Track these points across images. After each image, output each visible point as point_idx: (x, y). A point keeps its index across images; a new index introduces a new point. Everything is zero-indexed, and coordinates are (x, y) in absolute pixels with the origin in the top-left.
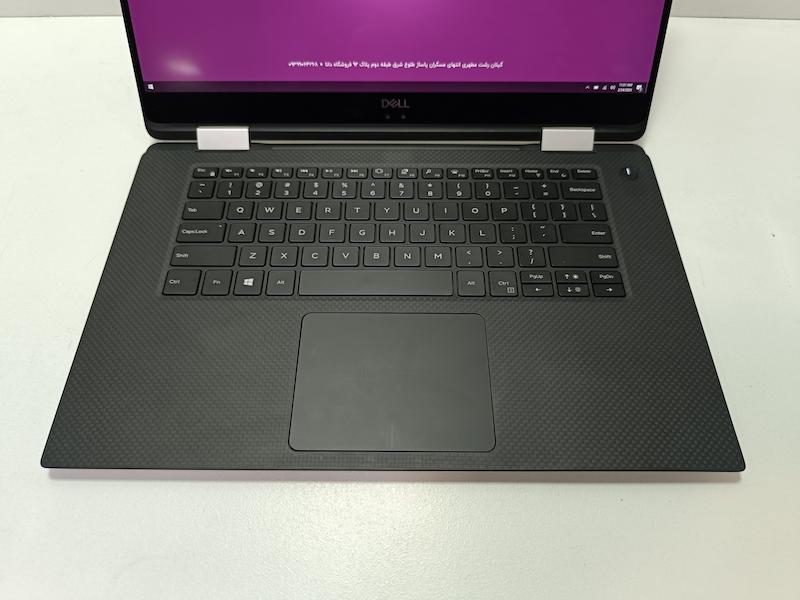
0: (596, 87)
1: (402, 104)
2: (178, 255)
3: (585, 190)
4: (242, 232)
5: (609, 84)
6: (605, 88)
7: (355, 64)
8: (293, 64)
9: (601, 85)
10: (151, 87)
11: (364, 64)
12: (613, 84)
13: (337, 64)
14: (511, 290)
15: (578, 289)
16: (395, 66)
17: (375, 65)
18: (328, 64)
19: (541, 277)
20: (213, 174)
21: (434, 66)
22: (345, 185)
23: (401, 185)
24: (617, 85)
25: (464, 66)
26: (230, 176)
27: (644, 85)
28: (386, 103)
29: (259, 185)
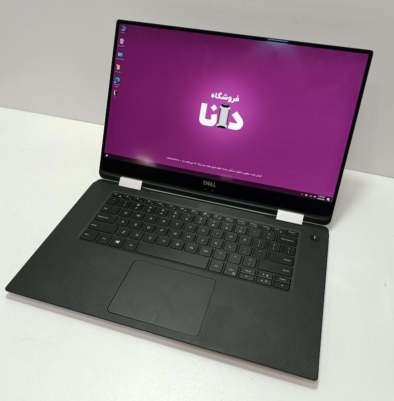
0: (306, 195)
1: (213, 185)
2: (92, 225)
3: (289, 240)
4: (123, 222)
5: (313, 195)
6: (311, 196)
7: (195, 163)
8: (169, 158)
9: (309, 194)
10: (107, 155)
11: (199, 164)
12: (315, 195)
13: (187, 162)
14: (234, 274)
15: (266, 281)
16: (213, 167)
17: (204, 166)
18: (183, 161)
19: (251, 272)
20: (120, 196)
21: (230, 171)
22: (176, 213)
23: (201, 219)
24: (317, 196)
25: (244, 173)
26: (127, 199)
27: (331, 198)
28: (205, 183)
29: (138, 205)
